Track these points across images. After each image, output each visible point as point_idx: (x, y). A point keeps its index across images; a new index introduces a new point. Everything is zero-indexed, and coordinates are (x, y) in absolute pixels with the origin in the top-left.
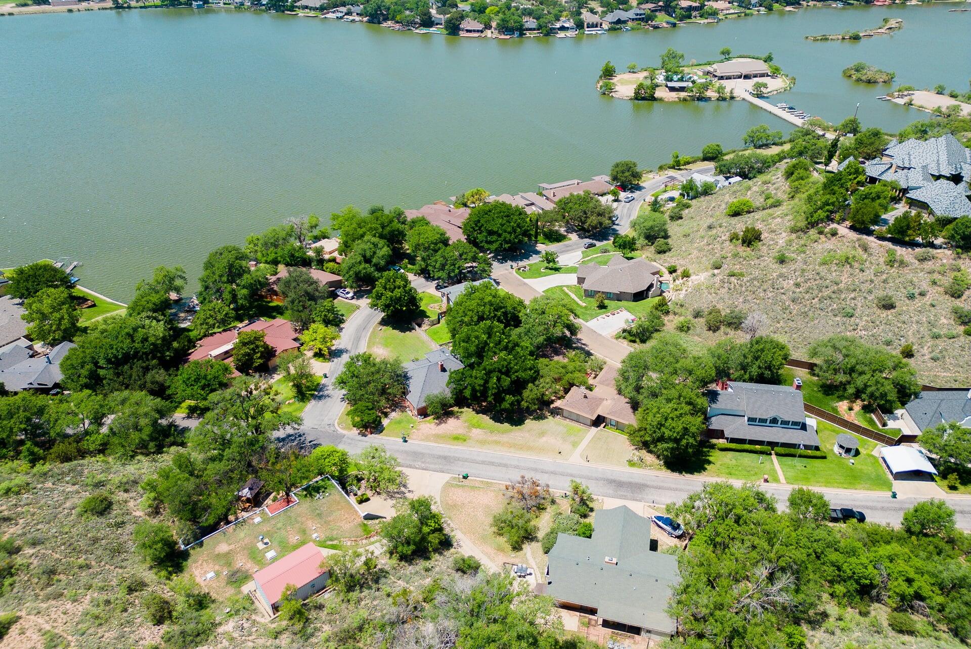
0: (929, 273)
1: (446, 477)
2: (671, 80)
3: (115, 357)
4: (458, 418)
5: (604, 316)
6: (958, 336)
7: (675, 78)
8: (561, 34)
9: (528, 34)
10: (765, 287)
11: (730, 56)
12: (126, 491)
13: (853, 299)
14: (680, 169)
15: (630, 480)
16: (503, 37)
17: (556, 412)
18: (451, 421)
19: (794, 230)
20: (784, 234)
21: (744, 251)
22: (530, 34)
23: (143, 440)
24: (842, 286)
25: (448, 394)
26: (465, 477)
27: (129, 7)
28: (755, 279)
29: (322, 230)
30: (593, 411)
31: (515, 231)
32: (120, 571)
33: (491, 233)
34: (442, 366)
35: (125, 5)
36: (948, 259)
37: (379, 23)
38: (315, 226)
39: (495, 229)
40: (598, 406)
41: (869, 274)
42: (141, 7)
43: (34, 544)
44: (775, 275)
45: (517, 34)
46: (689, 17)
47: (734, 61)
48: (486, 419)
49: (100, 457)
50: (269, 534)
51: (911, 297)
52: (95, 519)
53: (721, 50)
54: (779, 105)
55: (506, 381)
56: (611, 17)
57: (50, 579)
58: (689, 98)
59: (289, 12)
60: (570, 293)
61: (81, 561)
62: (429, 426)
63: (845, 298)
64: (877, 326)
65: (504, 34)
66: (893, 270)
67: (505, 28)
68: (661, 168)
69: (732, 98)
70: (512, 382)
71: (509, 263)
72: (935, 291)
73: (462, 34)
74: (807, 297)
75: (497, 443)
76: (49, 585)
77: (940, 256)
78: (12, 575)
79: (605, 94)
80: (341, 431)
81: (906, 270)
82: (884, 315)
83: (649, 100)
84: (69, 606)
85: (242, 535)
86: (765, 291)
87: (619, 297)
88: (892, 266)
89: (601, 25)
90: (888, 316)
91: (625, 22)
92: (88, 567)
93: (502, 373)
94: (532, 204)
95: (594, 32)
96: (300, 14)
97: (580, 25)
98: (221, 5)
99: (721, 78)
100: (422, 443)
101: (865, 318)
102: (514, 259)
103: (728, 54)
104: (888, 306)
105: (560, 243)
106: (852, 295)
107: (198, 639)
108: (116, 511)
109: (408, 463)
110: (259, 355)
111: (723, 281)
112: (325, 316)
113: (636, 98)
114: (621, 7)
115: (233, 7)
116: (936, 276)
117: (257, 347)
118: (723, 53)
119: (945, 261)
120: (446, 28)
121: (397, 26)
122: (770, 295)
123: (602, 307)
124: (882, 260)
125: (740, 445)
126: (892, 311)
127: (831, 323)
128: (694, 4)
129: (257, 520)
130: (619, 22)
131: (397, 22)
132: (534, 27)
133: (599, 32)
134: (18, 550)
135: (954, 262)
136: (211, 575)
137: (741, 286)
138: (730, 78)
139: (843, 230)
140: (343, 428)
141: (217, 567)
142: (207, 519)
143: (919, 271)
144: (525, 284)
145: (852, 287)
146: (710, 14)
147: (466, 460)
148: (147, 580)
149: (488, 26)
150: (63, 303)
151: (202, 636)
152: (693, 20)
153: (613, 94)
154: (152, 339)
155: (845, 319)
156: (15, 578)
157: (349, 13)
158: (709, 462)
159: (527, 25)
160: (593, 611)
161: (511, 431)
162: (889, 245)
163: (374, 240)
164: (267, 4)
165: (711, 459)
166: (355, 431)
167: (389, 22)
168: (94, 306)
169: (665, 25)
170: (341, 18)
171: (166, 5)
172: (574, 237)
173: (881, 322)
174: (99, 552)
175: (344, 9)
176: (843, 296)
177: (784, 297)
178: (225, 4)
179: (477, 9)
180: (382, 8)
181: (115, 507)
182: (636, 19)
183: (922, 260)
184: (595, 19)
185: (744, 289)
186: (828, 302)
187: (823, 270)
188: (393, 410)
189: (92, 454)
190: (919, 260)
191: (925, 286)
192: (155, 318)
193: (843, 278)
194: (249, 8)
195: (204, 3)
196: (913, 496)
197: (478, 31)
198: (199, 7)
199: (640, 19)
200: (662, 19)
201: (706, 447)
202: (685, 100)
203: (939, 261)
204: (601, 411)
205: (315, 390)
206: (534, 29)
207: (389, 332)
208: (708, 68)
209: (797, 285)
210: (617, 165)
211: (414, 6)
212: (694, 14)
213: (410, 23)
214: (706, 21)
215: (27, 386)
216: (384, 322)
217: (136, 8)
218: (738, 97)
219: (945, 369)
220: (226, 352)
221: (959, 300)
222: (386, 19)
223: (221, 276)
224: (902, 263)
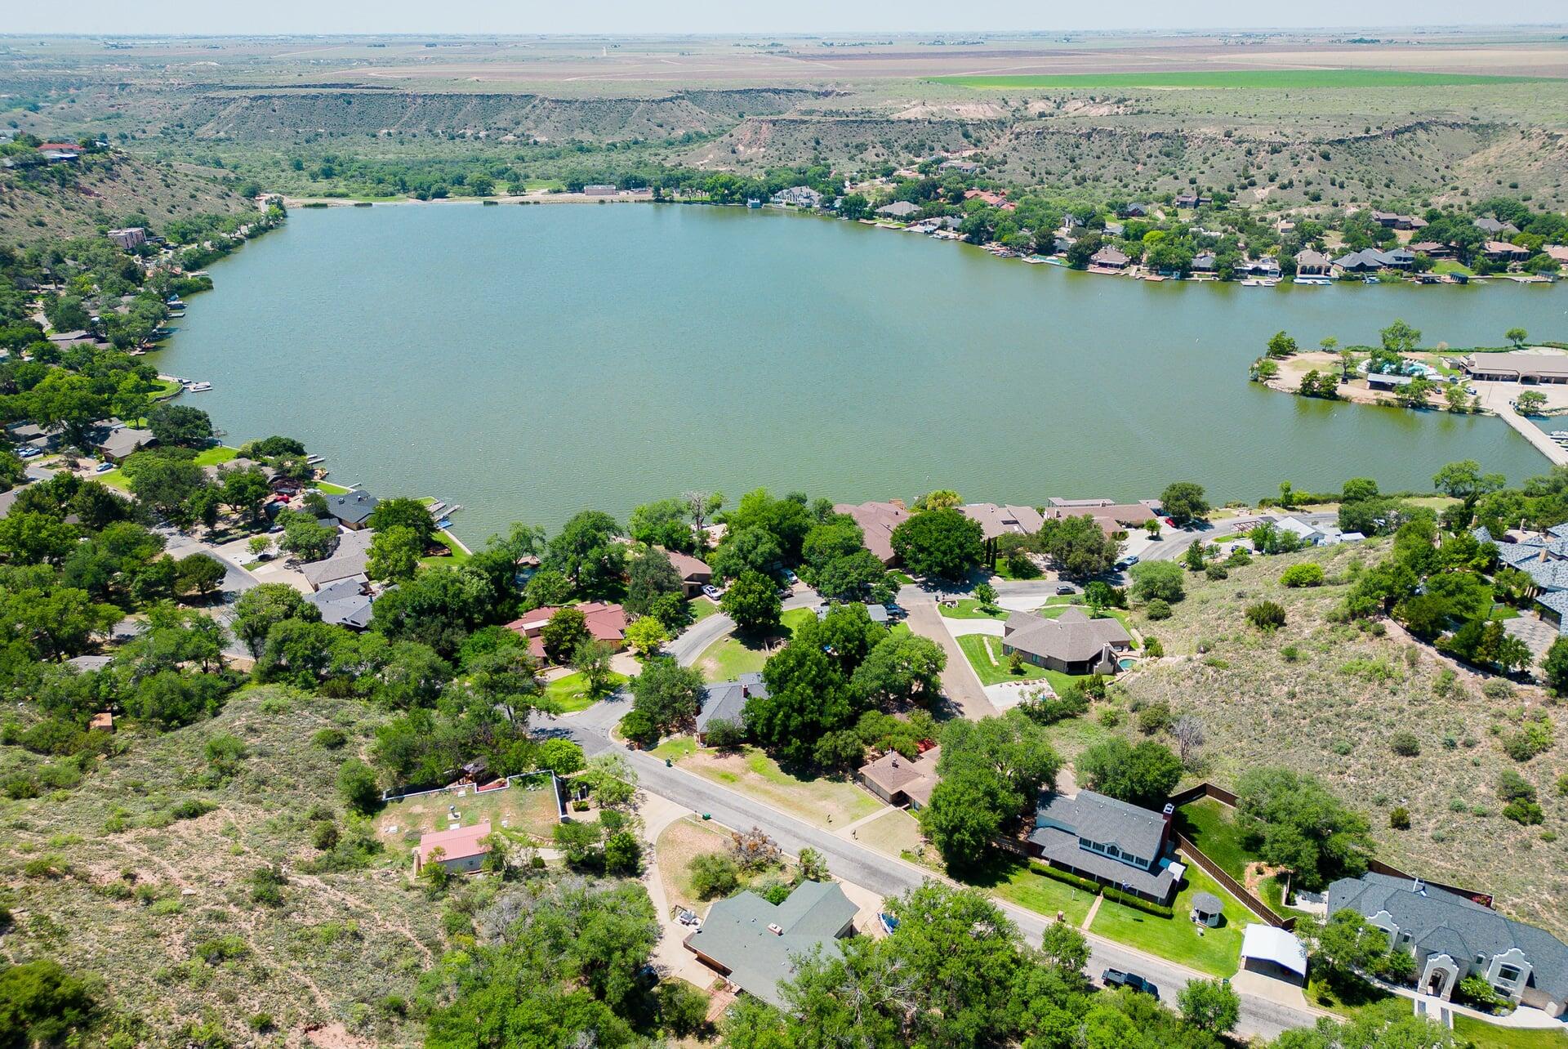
0: (1495, 716)
1: (686, 812)
2: (1379, 371)
3: (421, 605)
4: (743, 756)
5: (1012, 683)
6: (1493, 815)
7: (1387, 368)
8: (1252, 280)
9: (1196, 276)
10: (1246, 689)
11: (1525, 341)
12: (367, 736)
13: (1363, 730)
14: (1293, 510)
15: (892, 872)
16: (1154, 277)
17: (858, 778)
18: (734, 759)
19: (1333, 619)
20: (1319, 622)
21: (1253, 634)
22: (1199, 276)
23: (407, 694)
24: (1354, 708)
25: (740, 724)
26: (706, 818)
27: (672, 201)
28: (1238, 676)
29: (725, 512)
30: (895, 784)
31: (951, 552)
32: (319, 800)
33: (921, 549)
34: (746, 690)
35: (667, 199)
36: (1535, 700)
37: (981, 243)
38: (718, 506)
39: (926, 545)
40: (907, 780)
41: (1401, 700)
42: (685, 202)
43: (260, 755)
44: (1268, 675)
45: (1176, 274)
46: (1503, 270)
47: (1531, 351)
48: (774, 765)
49: (364, 701)
50: (464, 810)
51: (1451, 745)
52: (325, 751)
53: (1508, 331)
54: (1556, 433)
55: (796, 721)
56: (1352, 260)
57: (258, 787)
58: (1396, 402)
59: (865, 221)
60: (987, 646)
61: (291, 781)
62: (707, 757)
63: (1351, 726)
64: (1378, 775)
65: (1157, 274)
66: (1443, 701)
67: (1160, 265)
68: (1263, 503)
69: (1477, 411)
70: (803, 724)
71: (939, 593)
72: (1489, 744)
73: (1092, 268)
74: (1296, 713)
75: (766, 792)
76: (255, 791)
77: (1523, 695)
78: (232, 775)
79: (1256, 380)
80: (611, 738)
81: (1462, 706)
82: (1396, 762)
83: (1325, 398)
84: (260, 812)
85: (441, 803)
86: (1242, 693)
87: (1048, 664)
88: (1443, 696)
89: (1328, 270)
90: (1400, 764)
91: (1373, 269)
92: (295, 787)
93: (794, 710)
94: (1016, 522)
95: (1309, 282)
96: (879, 225)
97: (1289, 270)
98: (783, 205)
99: (1479, 377)
100: (686, 772)
101: (1362, 760)
102: (948, 589)
103: (1521, 340)
104: (1407, 749)
105: (1027, 581)
106: (1363, 725)
107: (339, 867)
108: (347, 749)
109: (658, 788)
110: (569, 637)
111: (1194, 670)
112: (666, 610)
113: (1303, 393)
114: (1380, 244)
115: (796, 208)
116: (1503, 723)
117: (570, 628)
118: (1511, 336)
119: (1527, 704)
120: (1069, 259)
121: (1002, 250)
122: (1247, 700)
123: (1019, 672)
124: (1430, 684)
125: (1062, 871)
126: (1411, 759)
127: (1312, 755)
128: (1516, 249)
129: (462, 793)
130: (1362, 267)
131: (1005, 244)
132: (1208, 266)
133: (1319, 282)
134: (246, 757)
135: (1542, 708)
136: (394, 829)
137: (1216, 680)
138: (1497, 379)
139: (1395, 629)
140: (614, 736)
141: (403, 824)
142: (415, 777)
143: (1481, 710)
144: (941, 623)
145: (1366, 714)
146: (1543, 268)
147: (720, 802)
148: (337, 815)
149: (1135, 260)
150: (406, 544)
151: (346, 866)
152: (1509, 275)
153: (1269, 383)
154: (464, 596)
155: (1333, 755)
156: (234, 779)
157: (943, 227)
158: (1006, 880)
159: (1195, 263)
160: (725, 972)
161: (792, 785)
162: (1452, 663)
163: (760, 532)
164: (840, 208)
165: (1012, 877)
166: (626, 741)
167: (994, 244)
168: (450, 555)
169: (1448, 279)
170: (932, 233)
171: (715, 201)
172: (1052, 576)
173: (1385, 771)
174: (310, 779)
175: (938, 221)
176: (1348, 723)
177: (1265, 708)
178: (788, 204)
179: (1131, 232)
180: (987, 224)
181: (347, 746)
182: (1396, 266)
183: (1493, 695)
184: (1323, 260)
185: (1216, 685)
186: (1323, 727)
187: (1337, 681)
188: (679, 731)
189: (360, 696)
190: (1487, 694)
191: (1479, 733)
192: (479, 575)
193: (1360, 699)
194: (817, 211)
195: (762, 203)
196: (1255, 994)
197: (1117, 266)
198: (754, 206)
199: (1403, 267)
200: (1446, 269)
201: (1017, 863)
202: (1388, 404)
203: (1519, 702)
204: (906, 788)
205: (612, 690)
206: (1208, 270)
207: (737, 645)
208: (1461, 359)
209: (1292, 695)
210: (1173, 487)
211: (1036, 223)
212: (1513, 264)
213: (1024, 248)
214: (1530, 278)
215: (341, 621)
216: (734, 635)
217: (679, 202)
218: (1488, 411)
219: (1444, 856)
220: (539, 629)
221: (1520, 764)
222: (990, 240)
223: (570, 544)
224: (1460, 695)
